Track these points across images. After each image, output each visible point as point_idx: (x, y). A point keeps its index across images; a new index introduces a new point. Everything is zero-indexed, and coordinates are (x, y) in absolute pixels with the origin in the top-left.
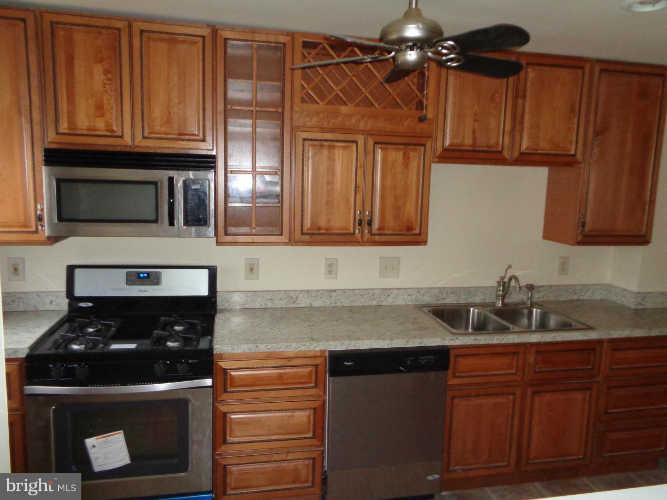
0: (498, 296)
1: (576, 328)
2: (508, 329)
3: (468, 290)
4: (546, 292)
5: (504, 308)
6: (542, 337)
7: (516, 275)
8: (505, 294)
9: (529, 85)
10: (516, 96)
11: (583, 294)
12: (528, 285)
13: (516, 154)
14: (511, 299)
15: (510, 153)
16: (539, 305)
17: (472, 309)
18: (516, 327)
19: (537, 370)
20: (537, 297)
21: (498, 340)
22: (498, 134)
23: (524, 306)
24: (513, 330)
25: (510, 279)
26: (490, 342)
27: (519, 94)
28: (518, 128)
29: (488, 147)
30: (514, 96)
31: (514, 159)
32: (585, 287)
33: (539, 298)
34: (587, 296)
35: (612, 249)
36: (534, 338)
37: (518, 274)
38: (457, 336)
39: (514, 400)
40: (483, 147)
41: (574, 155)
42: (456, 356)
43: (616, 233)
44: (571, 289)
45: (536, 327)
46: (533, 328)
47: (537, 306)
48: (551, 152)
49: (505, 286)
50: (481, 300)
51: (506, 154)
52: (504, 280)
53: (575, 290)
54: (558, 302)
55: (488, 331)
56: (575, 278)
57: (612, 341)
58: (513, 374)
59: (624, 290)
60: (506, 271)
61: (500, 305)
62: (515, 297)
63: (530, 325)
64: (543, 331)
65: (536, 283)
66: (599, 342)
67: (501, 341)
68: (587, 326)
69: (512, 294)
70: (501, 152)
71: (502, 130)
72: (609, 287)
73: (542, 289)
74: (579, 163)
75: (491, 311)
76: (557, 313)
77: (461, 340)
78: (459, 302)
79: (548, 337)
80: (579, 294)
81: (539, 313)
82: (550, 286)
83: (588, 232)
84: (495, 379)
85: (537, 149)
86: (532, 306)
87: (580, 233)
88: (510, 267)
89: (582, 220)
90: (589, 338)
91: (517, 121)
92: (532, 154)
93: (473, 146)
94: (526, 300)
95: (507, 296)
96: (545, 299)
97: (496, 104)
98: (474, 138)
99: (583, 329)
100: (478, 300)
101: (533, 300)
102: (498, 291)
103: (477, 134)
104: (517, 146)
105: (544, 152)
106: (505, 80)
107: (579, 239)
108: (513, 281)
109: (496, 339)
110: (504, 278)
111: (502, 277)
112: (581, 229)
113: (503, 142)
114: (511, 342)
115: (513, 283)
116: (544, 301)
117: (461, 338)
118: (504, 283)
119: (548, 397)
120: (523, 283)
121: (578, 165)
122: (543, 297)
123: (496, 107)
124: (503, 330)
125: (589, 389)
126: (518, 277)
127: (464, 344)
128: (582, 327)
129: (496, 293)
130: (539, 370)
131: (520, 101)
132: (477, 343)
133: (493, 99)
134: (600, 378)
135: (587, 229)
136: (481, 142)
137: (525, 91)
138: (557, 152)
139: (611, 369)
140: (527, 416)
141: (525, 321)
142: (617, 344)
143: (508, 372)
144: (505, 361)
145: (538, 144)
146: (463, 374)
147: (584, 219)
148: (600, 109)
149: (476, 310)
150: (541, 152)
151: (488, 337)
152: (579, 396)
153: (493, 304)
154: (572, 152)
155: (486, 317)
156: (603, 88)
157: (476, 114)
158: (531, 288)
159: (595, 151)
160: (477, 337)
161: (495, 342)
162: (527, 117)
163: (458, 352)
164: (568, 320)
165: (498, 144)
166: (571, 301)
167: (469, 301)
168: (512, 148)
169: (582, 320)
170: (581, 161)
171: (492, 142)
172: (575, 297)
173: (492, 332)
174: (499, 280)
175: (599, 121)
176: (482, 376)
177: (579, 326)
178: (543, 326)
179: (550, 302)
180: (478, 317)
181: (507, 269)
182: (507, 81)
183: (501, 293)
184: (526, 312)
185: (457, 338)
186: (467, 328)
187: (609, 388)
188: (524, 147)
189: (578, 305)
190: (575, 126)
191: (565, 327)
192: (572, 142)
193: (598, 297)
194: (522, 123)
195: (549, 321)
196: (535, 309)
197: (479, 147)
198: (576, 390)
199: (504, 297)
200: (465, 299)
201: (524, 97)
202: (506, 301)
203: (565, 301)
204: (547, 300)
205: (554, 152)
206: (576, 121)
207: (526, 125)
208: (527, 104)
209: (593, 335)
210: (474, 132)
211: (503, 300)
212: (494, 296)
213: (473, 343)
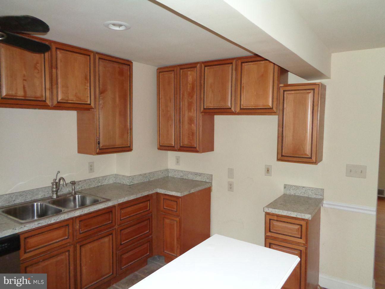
0: (53, 191)
1: (101, 201)
2: (60, 211)
3: (32, 192)
4: (83, 184)
5: (58, 198)
6: (82, 211)
7: (63, 177)
8: (58, 190)
9: (59, 62)
10: (51, 67)
11: (103, 181)
12: (72, 181)
13: (55, 103)
14: (62, 192)
15: (51, 102)
16: (79, 193)
17: (35, 204)
18: (66, 209)
19: (81, 232)
20: (78, 188)
21: (54, 220)
22: (42, 90)
23: (70, 195)
24: (65, 211)
25: (60, 180)
26: (49, 223)
27: (53, 66)
28: (55, 87)
29: (35, 97)
30: (50, 66)
31: (54, 106)
32: (104, 178)
33: (79, 188)
34: (105, 183)
35: (115, 155)
36: (77, 213)
37: (64, 176)
38: (25, 224)
39: (69, 255)
40: (32, 97)
41: (90, 104)
42: (25, 238)
43: (116, 146)
44: (97, 180)
45: (79, 206)
46: (77, 207)
47: (78, 193)
48: (76, 102)
49: (57, 184)
50: (42, 196)
51: (48, 102)
52: (56, 181)
53: (99, 180)
54: (90, 189)
55: (49, 215)
56: (98, 174)
57: (120, 205)
58: (67, 239)
59: (124, 176)
60: (57, 175)
61: (55, 197)
62: (64, 191)
63: (75, 206)
64: (82, 208)
65: (76, 180)
66: (114, 206)
67: (56, 220)
68: (107, 199)
69: (62, 189)
70: (45, 101)
71: (44, 87)
72: (116, 176)
73: (80, 183)
74: (93, 109)
75: (49, 203)
76: (90, 195)
77: (28, 227)
78: (26, 201)
79: (86, 211)
80: (101, 182)
81: (80, 197)
82: (85, 180)
83: (102, 147)
84: (56, 245)
85: (67, 100)
86: (75, 194)
87: (98, 148)
88: (59, 172)
89: (98, 141)
90: (108, 206)
91: (53, 82)
92: (65, 103)
93: (25, 96)
94: (71, 191)
95: (59, 191)
96: (83, 188)
97: (38, 70)
98: (25, 91)
99: (105, 201)
100: (39, 197)
101: (75, 190)
102: (53, 188)
103: (27, 89)
104: (55, 98)
105: (72, 102)
106: (43, 55)
107: (97, 152)
108: (61, 181)
109: (53, 220)
110: (56, 180)
111: (54, 179)
112: (98, 145)
113: (45, 95)
114: (63, 219)
115: (62, 182)
116: (82, 190)
117: (28, 225)
118: (56, 183)
119: (89, 246)
120: (68, 181)
121: (93, 110)
122: (81, 188)
123: (39, 72)
124: (58, 212)
125: (111, 234)
126: (64, 178)
127: (30, 228)
128: (104, 200)
129: (52, 190)
130: (83, 231)
131: (54, 71)
132: (40, 225)
133: (35, 68)
134: (116, 227)
135: (101, 145)
136: (30, 94)
137: (57, 65)
138: (80, 102)
139: (121, 220)
140: (78, 262)
141: (72, 204)
142: (122, 206)
143: (63, 238)
144: (61, 232)
145: (68, 97)
146: (32, 249)
147: (99, 140)
148: (101, 79)
149: (39, 203)
150: (71, 102)
151: (48, 220)
152: (106, 240)
153: (51, 198)
154: (89, 102)
155: (46, 206)
156: (101, 68)
157: (24, 76)
158: (73, 183)
159: (101, 102)
160: (39, 222)
161: (53, 222)
162: (59, 80)
163: (26, 235)
164: (97, 198)
165: (42, 96)
166: (98, 186)
167: (33, 199)
168: (52, 99)
169: (104, 196)
170: (94, 107)
171: (38, 94)
172: (100, 184)
173: (51, 215)
174: (53, 181)
175: (101, 86)
176: (46, 246)
177: (102, 200)
178: (83, 205)
179: (85, 190)
180: (40, 208)
181: (58, 173)
182: (44, 55)
183: (55, 189)
184: (72, 198)
185: (25, 226)
186: (33, 217)
187: (121, 230)
188: (60, 98)
189: (101, 188)
190: (89, 88)
191: (95, 202)
192: (88, 97)
193: (111, 182)
194: (57, 84)
195: (86, 201)
196: (77, 196)
197: (29, 97)
198: (104, 237)
199: (57, 191)
200: (30, 198)
201: (57, 68)
202: (59, 194)
203: (94, 188)
204: (84, 189)
205: (78, 102)
206: (89, 85)
207: (60, 85)
208: (59, 72)
209: (110, 204)
210: (24, 87)
211: (57, 194)
212: (51, 192)
213: (37, 226)
